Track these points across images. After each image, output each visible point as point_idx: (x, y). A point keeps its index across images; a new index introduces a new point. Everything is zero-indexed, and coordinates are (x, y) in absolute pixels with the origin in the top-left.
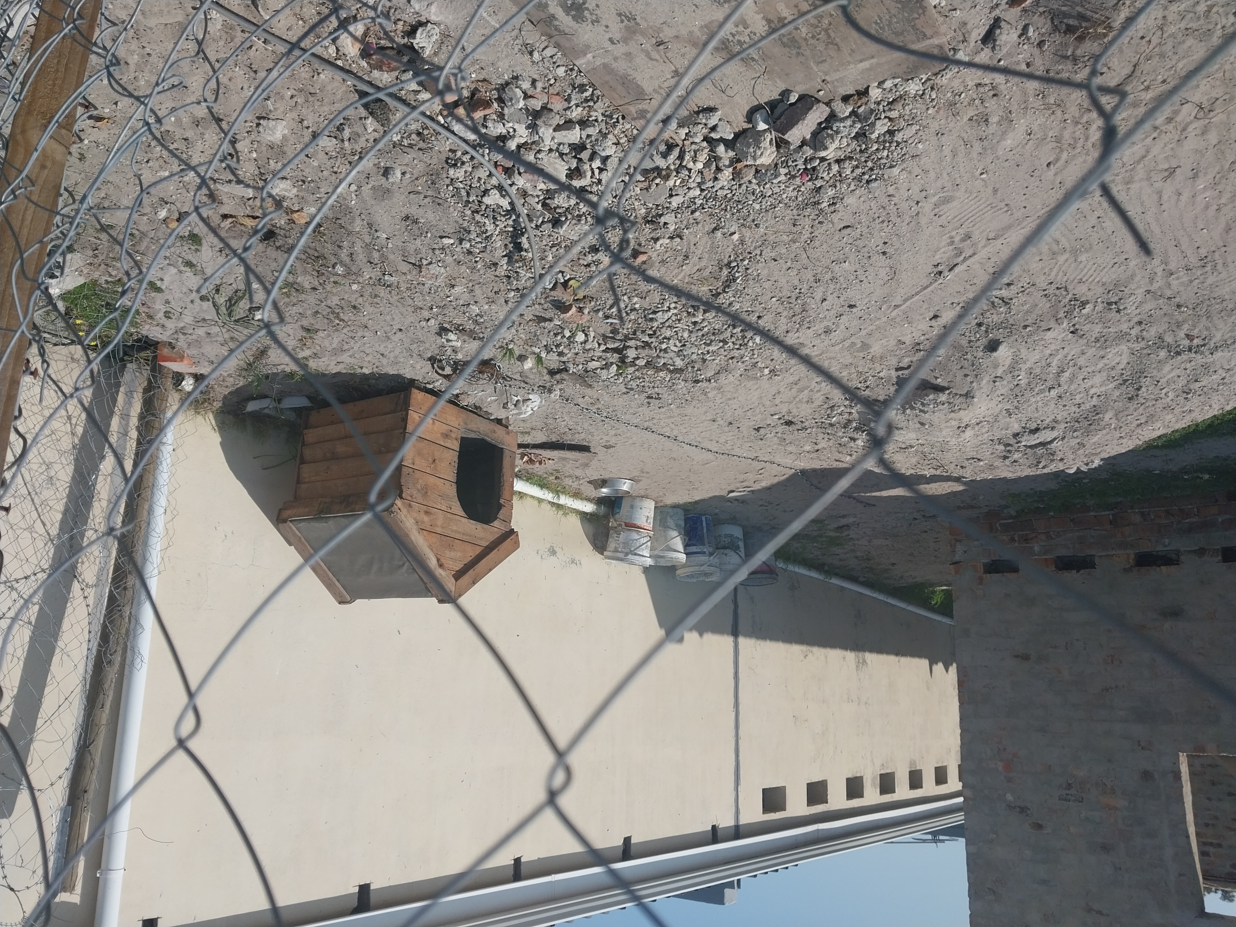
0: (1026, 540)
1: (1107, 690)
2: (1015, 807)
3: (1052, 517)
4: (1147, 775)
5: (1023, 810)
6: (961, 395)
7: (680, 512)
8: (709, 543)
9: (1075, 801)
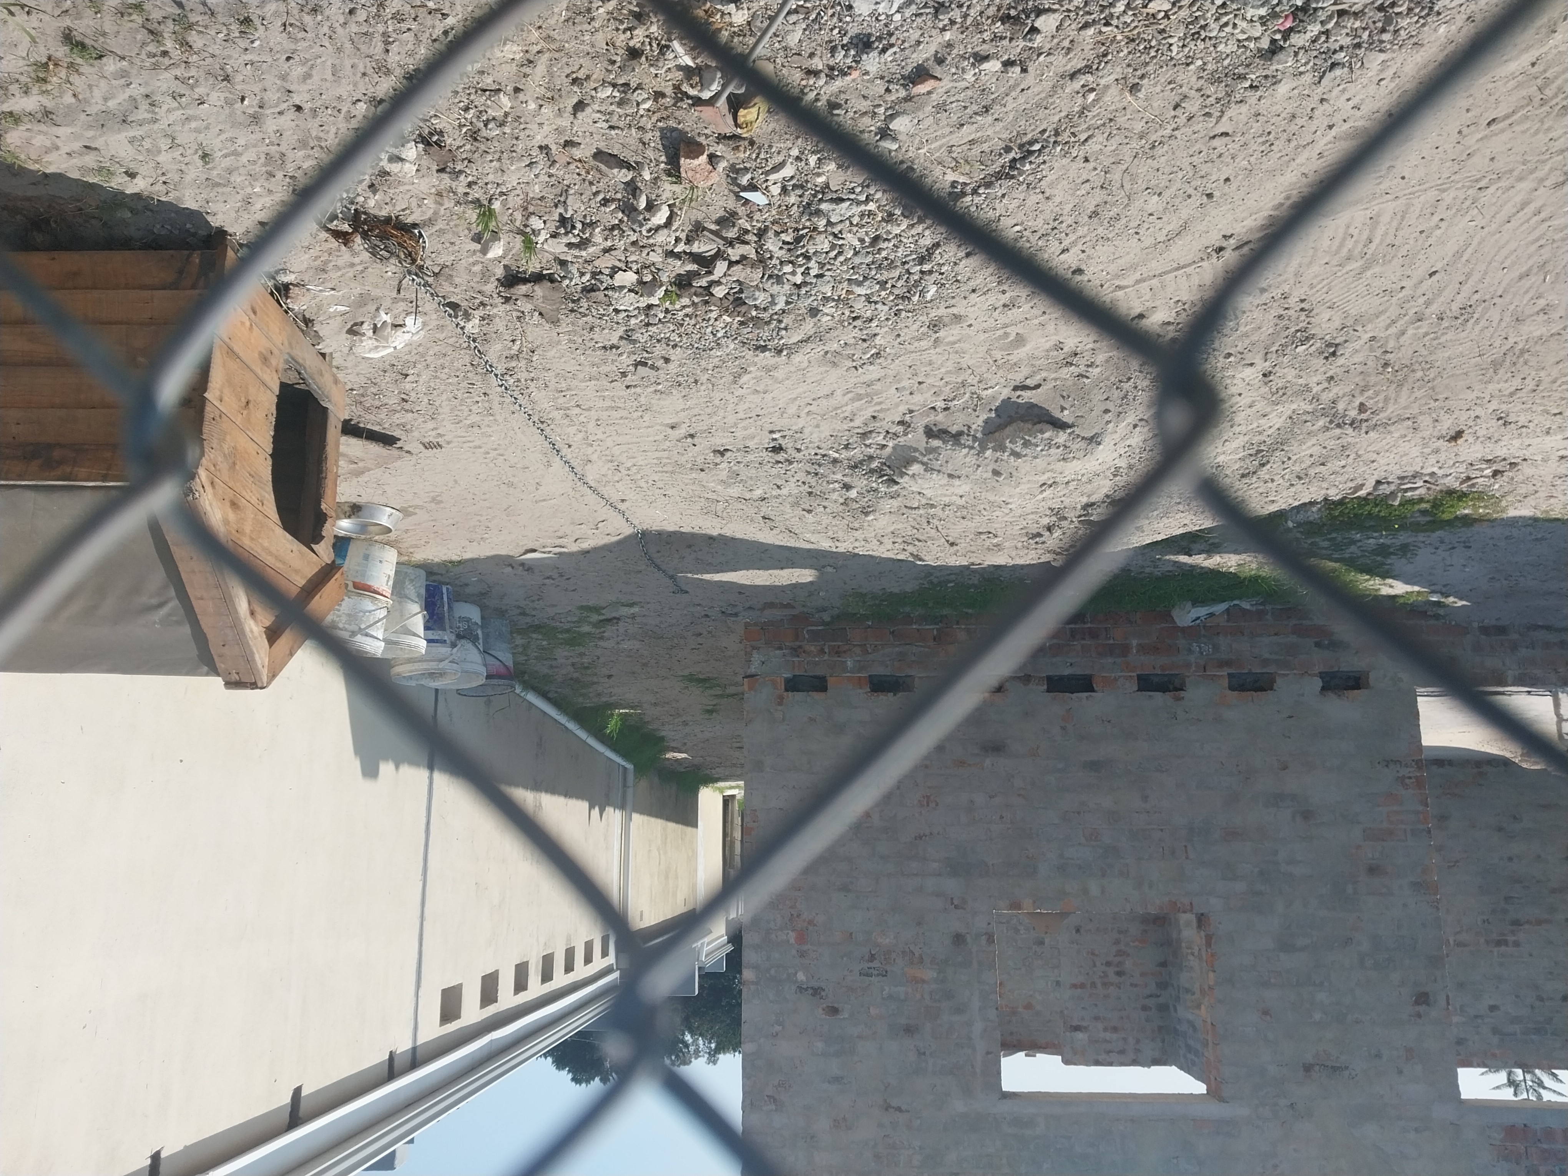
0: (838, 653)
1: (921, 838)
2: (806, 989)
3: (869, 627)
4: (959, 939)
5: (816, 992)
6: (1083, 438)
7: (423, 573)
8: (451, 627)
9: (878, 975)
